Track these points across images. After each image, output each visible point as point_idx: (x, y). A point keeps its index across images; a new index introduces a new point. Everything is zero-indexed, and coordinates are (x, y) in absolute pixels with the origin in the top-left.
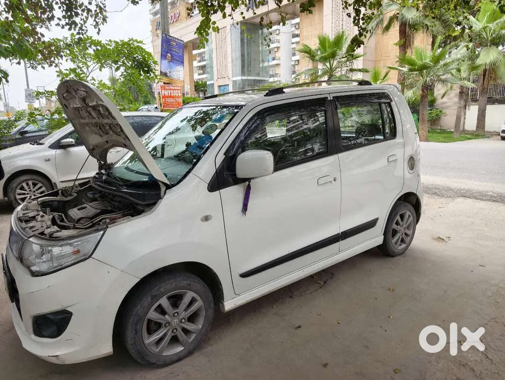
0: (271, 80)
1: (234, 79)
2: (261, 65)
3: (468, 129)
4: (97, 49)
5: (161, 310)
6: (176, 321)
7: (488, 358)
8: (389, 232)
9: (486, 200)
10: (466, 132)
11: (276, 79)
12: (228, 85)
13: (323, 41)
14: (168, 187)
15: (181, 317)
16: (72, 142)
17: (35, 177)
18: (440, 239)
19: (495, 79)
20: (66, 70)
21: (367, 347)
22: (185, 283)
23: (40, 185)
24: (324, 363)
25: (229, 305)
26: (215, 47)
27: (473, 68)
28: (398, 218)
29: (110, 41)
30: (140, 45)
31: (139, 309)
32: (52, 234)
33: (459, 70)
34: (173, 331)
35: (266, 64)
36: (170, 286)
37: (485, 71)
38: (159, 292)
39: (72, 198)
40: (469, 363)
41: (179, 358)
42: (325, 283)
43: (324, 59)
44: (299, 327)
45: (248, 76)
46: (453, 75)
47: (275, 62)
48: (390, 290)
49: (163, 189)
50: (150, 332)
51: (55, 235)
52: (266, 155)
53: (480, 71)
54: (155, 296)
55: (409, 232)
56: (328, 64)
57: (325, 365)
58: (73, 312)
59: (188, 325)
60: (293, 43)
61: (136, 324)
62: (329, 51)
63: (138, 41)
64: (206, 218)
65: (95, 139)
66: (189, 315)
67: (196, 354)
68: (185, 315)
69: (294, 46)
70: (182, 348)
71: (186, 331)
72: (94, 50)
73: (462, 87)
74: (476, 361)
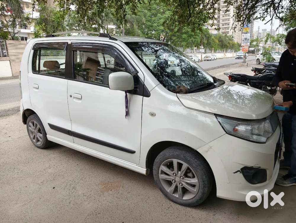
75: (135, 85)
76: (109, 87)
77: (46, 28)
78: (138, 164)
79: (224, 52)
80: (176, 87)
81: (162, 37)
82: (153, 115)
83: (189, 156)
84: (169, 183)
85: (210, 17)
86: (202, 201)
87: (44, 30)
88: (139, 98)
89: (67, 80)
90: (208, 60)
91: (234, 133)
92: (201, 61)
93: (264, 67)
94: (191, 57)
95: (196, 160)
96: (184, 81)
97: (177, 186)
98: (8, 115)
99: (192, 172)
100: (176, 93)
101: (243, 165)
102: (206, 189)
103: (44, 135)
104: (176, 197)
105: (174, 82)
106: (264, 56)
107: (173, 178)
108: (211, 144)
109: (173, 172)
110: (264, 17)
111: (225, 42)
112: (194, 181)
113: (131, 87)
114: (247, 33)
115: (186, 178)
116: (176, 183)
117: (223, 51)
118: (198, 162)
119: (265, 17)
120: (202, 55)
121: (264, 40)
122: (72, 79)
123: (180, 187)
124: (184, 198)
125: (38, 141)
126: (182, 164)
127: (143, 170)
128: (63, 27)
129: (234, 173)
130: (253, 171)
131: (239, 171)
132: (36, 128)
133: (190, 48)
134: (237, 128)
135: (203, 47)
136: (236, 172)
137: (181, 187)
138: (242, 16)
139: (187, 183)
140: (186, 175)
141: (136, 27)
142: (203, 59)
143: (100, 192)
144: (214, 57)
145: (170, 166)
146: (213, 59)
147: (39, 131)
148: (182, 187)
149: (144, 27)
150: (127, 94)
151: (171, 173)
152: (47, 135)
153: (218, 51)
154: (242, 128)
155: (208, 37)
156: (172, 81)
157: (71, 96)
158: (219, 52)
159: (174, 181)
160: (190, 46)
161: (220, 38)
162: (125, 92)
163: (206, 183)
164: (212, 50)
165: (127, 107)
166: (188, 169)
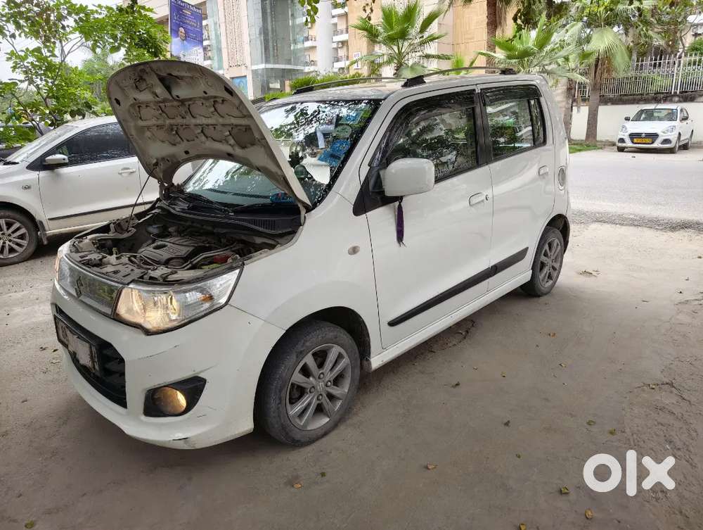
0: (307, 69)
1: (255, 67)
2: (292, 48)
3: (574, 138)
4: (80, 18)
5: (306, 371)
6: (322, 384)
7: (684, 399)
8: (538, 266)
9: (626, 225)
10: (573, 142)
11: (312, 68)
12: (245, 76)
13: (388, 15)
14: (309, 209)
15: (327, 379)
16: (64, 159)
17: (8, 213)
18: (586, 273)
19: (608, 71)
20: (22, 51)
21: (547, 400)
22: (331, 335)
23: (17, 225)
24: (506, 421)
25: (376, 361)
26: (224, 21)
27: (585, 56)
28: (546, 247)
29: (100, 6)
30: (148, 13)
31: (282, 371)
32: (167, 277)
33: (567, 59)
34: (318, 399)
35: (299, 46)
36: (315, 339)
37: (598, 60)
38: (304, 348)
39: (130, 234)
40: (667, 407)
41: (325, 433)
42: (467, 332)
43: (391, 40)
44: (457, 385)
45: (275, 63)
46: (560, 65)
47: (308, 44)
48: (550, 335)
49: (303, 211)
50: (293, 401)
51: (172, 278)
52: (425, 165)
53: (592, 60)
54: (301, 352)
55: (557, 266)
56: (395, 48)
57: (507, 424)
58: (207, 378)
59: (333, 389)
60: (333, 17)
61: (280, 391)
62: (397, 28)
63: (147, 7)
64: (354, 251)
65: (159, 150)
66: (334, 377)
67: (342, 427)
68: (330, 376)
69: (335, 20)
70: (328, 420)
71: (331, 397)
72: (75, 21)
73: (570, 80)
74: (673, 404)
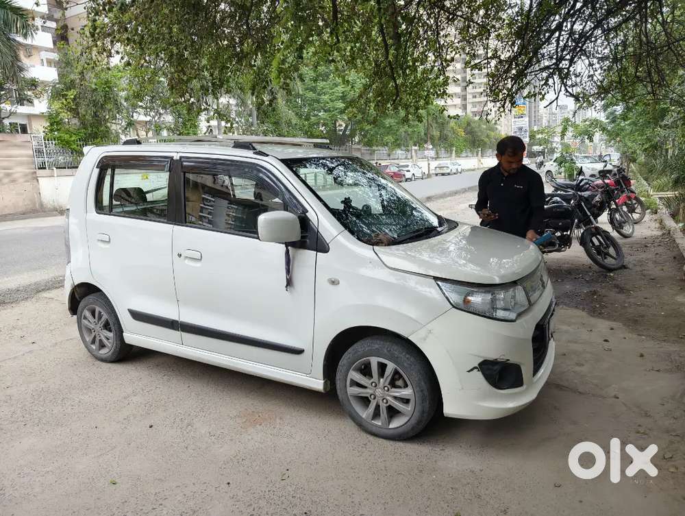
75: (302, 233)
76: (258, 238)
77: (77, 105)
78: (309, 374)
79: (477, 155)
80: (373, 235)
81: (340, 125)
82: (334, 282)
83: (396, 350)
84: (365, 401)
85: (439, 92)
86: (421, 427)
87: (71, 110)
88: (308, 255)
89: (172, 225)
90: (443, 174)
91: (466, 307)
92: (429, 176)
93: (553, 189)
94: (407, 169)
95: (407, 356)
96: (388, 224)
97: (379, 406)
98: (16, 301)
99: (403, 379)
100: (373, 245)
101: (481, 357)
102: (427, 404)
103: (116, 334)
104: (376, 426)
105: (368, 225)
106: (560, 164)
107: (371, 392)
108: (429, 326)
109: (372, 380)
110: (543, 93)
111: (479, 134)
112: (407, 392)
113: (296, 236)
114: (522, 117)
115: (393, 389)
116: (376, 400)
117: (475, 154)
118: (412, 359)
119: (545, 94)
120: (430, 162)
121: (559, 129)
122: (182, 223)
123: (383, 406)
124: (391, 426)
125: (102, 346)
126: (386, 365)
127: (318, 384)
128: (116, 103)
129: (469, 371)
130: (497, 367)
131: (475, 368)
132: (98, 322)
133: (403, 148)
134: (470, 298)
135: (431, 147)
136: (472, 370)
137: (385, 405)
138: (501, 91)
139: (395, 398)
140: (393, 384)
141: (281, 102)
142: (431, 172)
143: (239, 428)
144: (456, 167)
145: (366, 370)
146: (455, 171)
147: (107, 326)
148: (388, 405)
149: (300, 102)
150: (289, 248)
151: (368, 383)
152: (124, 334)
153: (464, 155)
154: (477, 299)
155: (443, 124)
156: (365, 224)
157: (180, 255)
158: (467, 156)
159: (372, 397)
160: (402, 142)
161: (469, 124)
162: (284, 245)
163: (426, 393)
164: (451, 153)
165: (288, 271)
166: (396, 372)
